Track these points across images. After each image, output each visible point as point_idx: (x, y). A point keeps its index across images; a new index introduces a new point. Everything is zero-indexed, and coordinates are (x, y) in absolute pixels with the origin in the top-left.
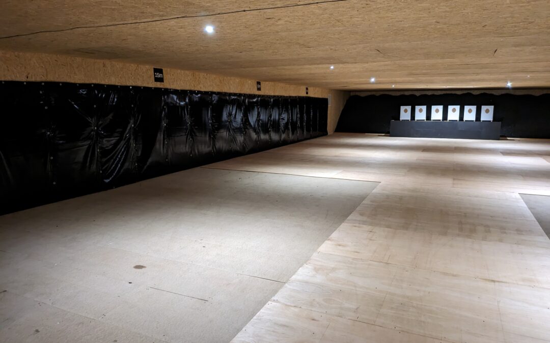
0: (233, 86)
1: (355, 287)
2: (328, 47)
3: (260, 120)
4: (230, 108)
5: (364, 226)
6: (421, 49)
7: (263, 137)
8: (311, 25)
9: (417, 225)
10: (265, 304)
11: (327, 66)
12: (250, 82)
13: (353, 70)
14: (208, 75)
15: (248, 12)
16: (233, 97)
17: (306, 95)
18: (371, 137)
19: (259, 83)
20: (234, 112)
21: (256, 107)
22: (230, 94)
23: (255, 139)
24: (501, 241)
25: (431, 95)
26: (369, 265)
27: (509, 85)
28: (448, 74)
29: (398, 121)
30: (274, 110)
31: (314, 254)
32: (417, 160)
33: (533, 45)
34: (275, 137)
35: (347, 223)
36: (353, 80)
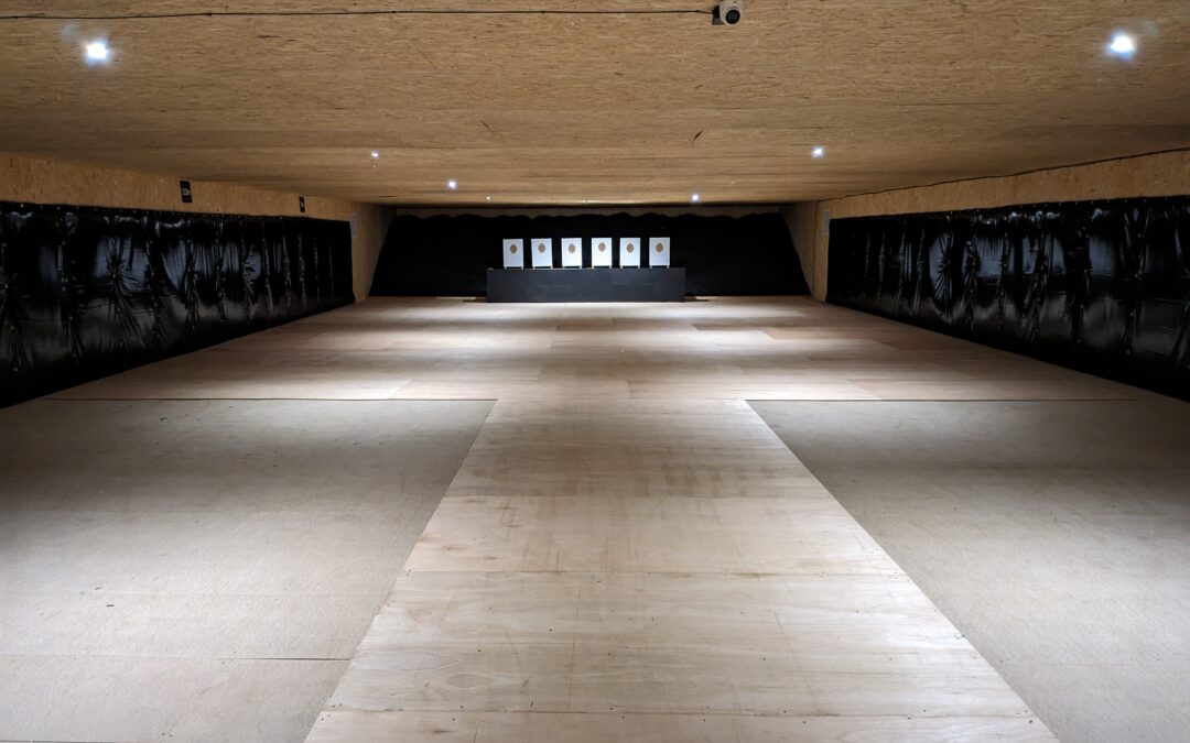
0: (118, 191)
1: (508, 636)
2: (381, 110)
3: (193, 273)
4: (115, 245)
5: (490, 498)
6: (569, 125)
7: (204, 312)
8: (361, 60)
9: (590, 482)
10: (312, 720)
11: (364, 150)
12: (162, 181)
13: (420, 162)
14: (53, 163)
15: (217, 18)
16: (122, 219)
17: (302, 214)
18: (450, 304)
19: (185, 185)
20: (126, 256)
21: (181, 242)
22: (114, 212)
23: (184, 318)
24: (743, 494)
25: (557, 218)
26: (523, 581)
27: (695, 198)
28: (599, 176)
29: (501, 270)
30: (228, 250)
31: (398, 578)
32: (552, 348)
33: (763, 126)
34: (233, 311)
35: (453, 496)
36: (410, 184)
